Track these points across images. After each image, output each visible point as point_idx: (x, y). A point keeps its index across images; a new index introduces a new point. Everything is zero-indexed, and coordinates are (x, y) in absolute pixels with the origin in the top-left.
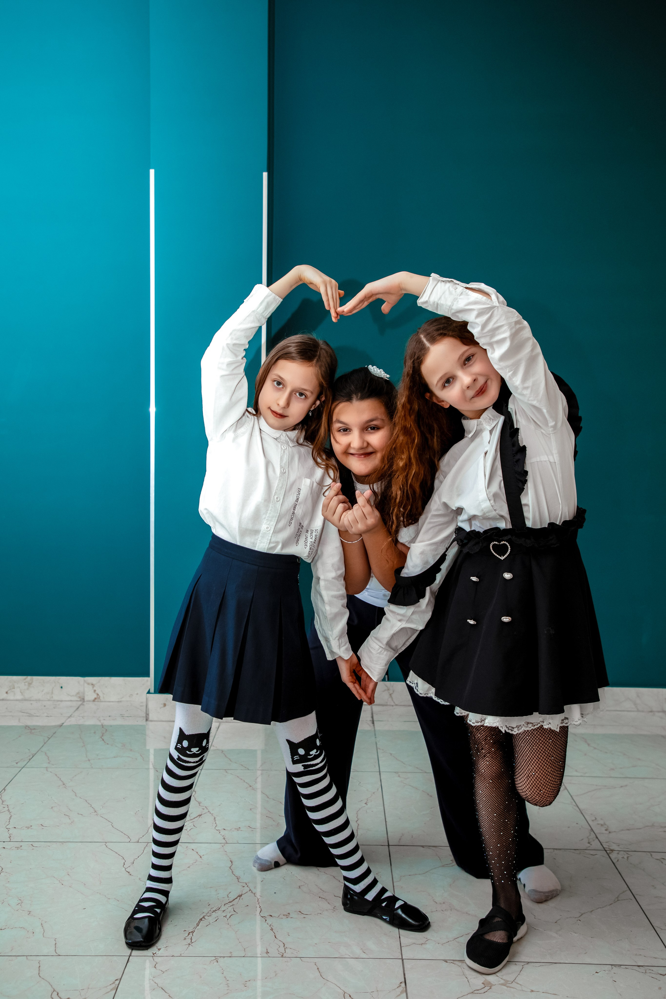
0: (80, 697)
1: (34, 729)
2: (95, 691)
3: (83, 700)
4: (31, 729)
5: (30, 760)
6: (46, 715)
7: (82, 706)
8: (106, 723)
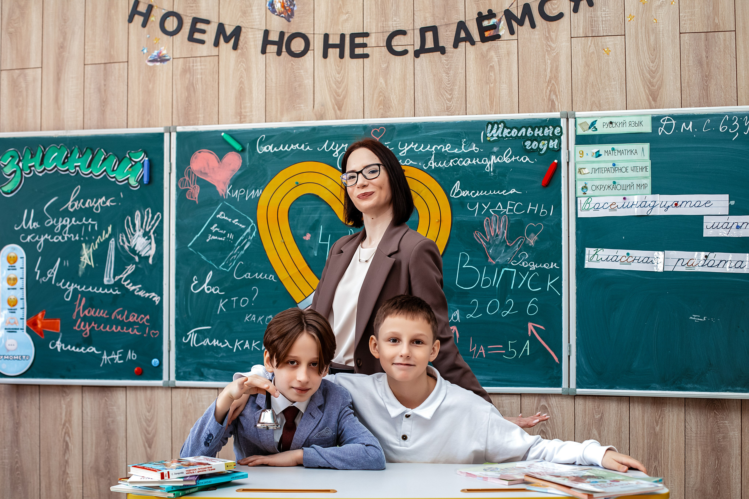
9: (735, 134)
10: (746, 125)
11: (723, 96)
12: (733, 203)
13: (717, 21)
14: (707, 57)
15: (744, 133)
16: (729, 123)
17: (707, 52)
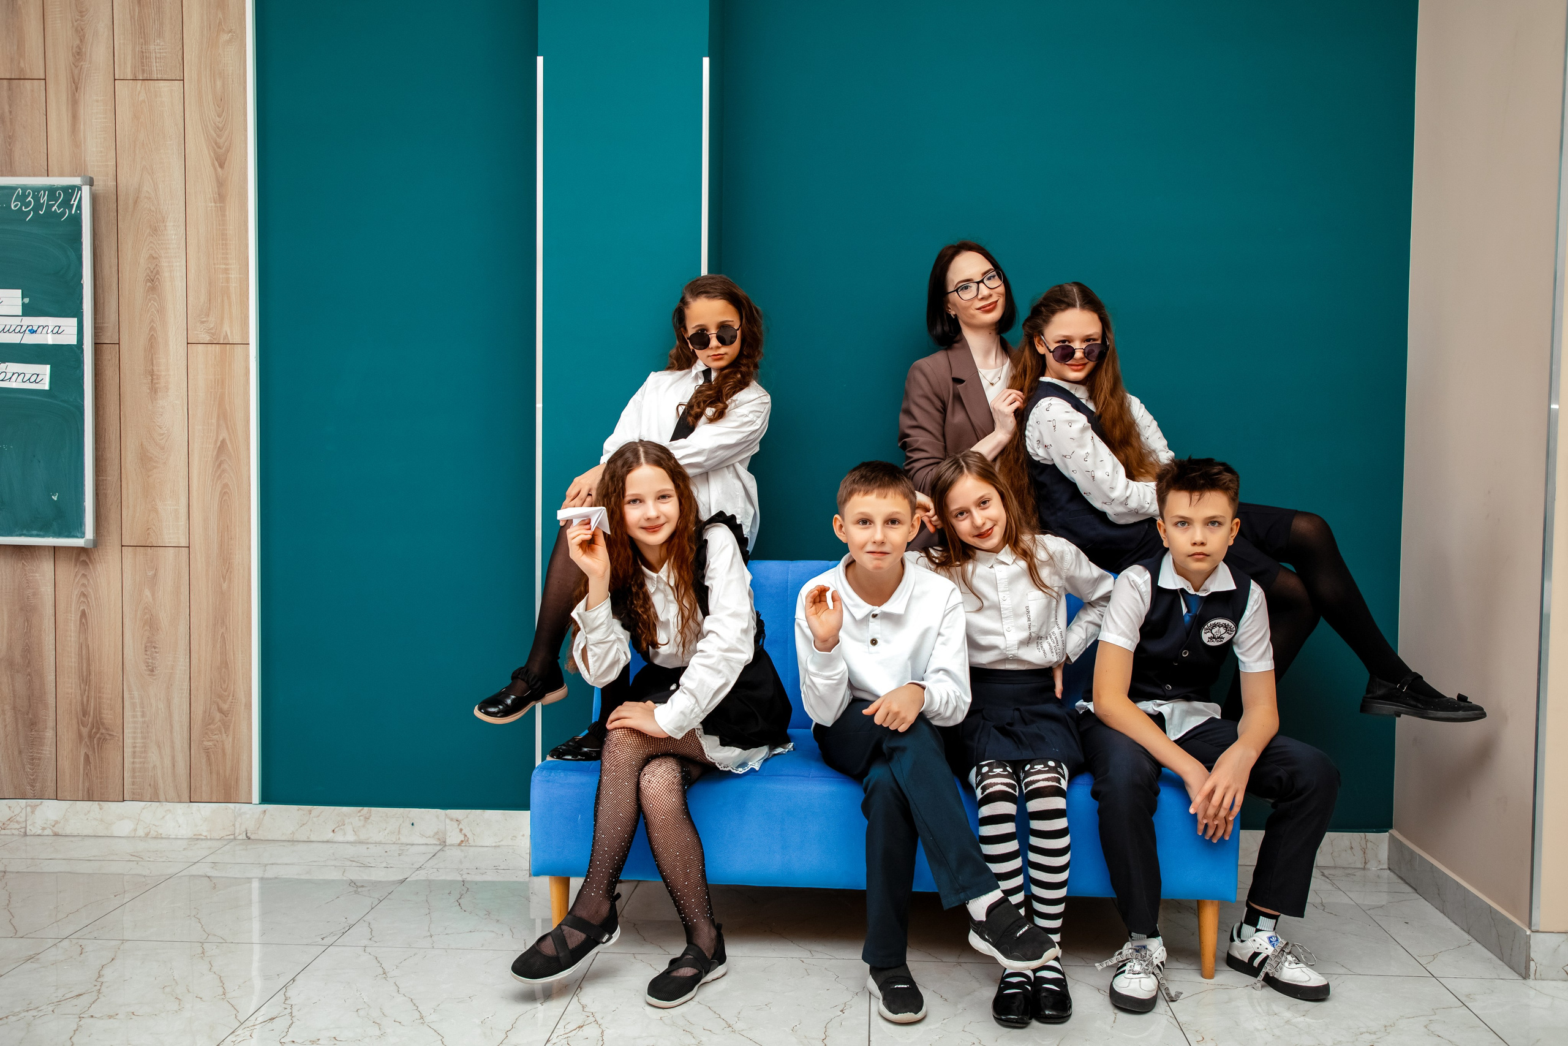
0: (439, 839)
1: (362, 886)
2: (461, 830)
3: (443, 843)
4: (357, 887)
5: (344, 933)
6: (384, 865)
7: (441, 853)
8: (469, 878)
9: (28, 213)
10: (42, 202)
11: (30, 163)
12: (27, 300)
13: (22, 65)
14: (10, 112)
15: (40, 212)
16: (22, 198)
17: (10, 106)
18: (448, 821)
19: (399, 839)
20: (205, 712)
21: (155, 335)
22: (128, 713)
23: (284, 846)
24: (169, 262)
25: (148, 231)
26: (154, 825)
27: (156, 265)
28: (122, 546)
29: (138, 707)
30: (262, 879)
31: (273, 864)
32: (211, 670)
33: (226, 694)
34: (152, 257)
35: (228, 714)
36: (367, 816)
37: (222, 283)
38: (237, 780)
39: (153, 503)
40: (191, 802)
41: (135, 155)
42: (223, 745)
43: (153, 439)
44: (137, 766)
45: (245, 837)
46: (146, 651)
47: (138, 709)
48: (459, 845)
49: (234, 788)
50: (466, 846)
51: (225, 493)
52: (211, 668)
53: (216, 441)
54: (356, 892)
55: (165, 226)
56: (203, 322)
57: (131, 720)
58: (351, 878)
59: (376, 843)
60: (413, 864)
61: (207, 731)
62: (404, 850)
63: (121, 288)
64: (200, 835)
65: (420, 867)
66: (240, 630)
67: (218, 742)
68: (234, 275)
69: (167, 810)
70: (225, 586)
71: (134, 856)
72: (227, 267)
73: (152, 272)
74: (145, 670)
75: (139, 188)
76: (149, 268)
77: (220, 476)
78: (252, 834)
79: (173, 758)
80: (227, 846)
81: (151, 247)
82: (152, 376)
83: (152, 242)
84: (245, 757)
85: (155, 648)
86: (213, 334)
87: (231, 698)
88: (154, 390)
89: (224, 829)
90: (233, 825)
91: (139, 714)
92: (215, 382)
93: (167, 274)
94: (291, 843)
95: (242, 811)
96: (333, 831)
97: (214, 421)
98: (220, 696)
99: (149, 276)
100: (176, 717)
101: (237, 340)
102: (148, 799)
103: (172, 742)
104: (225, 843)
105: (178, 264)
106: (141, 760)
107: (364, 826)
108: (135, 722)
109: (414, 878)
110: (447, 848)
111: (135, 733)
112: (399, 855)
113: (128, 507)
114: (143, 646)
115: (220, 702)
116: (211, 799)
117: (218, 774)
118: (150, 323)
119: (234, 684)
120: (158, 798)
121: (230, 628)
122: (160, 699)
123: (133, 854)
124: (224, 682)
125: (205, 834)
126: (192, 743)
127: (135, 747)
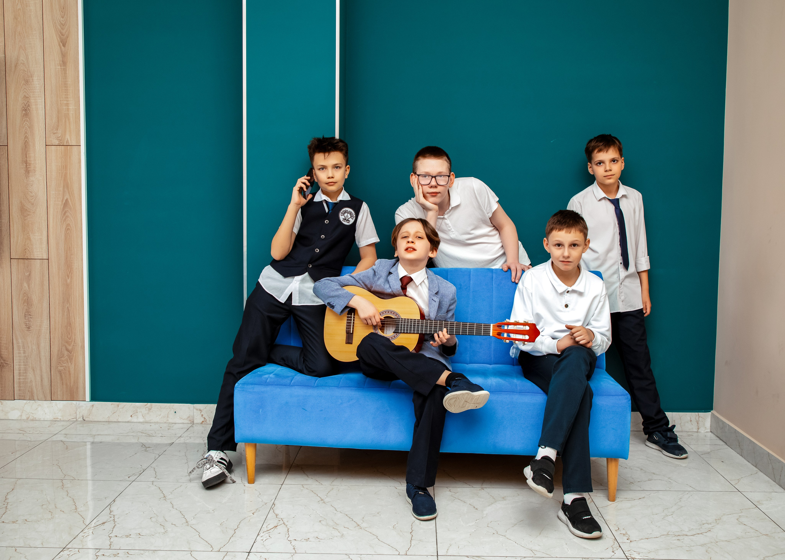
0: (190, 420)
1: (149, 447)
2: (202, 415)
3: (193, 423)
4: (146, 448)
5: (140, 474)
6: (160, 435)
7: (191, 428)
18: (195, 410)
19: (168, 420)
20: (59, 351)
21: (28, 141)
22: (16, 351)
23: (104, 424)
24: (35, 100)
25: (23, 82)
26: (31, 413)
27: (28, 101)
28: (11, 259)
29: (21, 348)
30: (93, 443)
31: (98, 435)
32: (62, 328)
33: (70, 341)
34: (25, 97)
35: (72, 351)
36: (150, 408)
37: (65, 111)
38: (77, 388)
39: (28, 234)
40: (52, 400)
41: (15, 40)
42: (69, 369)
43: (27, 199)
44: (22, 380)
45: (82, 420)
46: (25, 317)
47: (21, 349)
48: (201, 423)
49: (75, 393)
50: (205, 424)
51: (68, 229)
52: (62, 326)
53: (63, 200)
54: (146, 451)
55: (33, 79)
56: (54, 133)
57: (17, 355)
58: (142, 442)
59: (155, 423)
60: (176, 434)
61: (60, 361)
62: (171, 426)
63: (9, 114)
64: (57, 418)
65: (181, 436)
66: (77, 305)
67: (66, 367)
68: (71, 107)
69: (39, 405)
70: (69, 281)
71: (21, 430)
72: (68, 102)
73: (26, 105)
74: (25, 328)
75: (18, 58)
76: (24, 103)
77: (65, 219)
78: (86, 417)
79: (41, 376)
80: (72, 425)
81: (25, 91)
82: (26, 163)
83: (25, 88)
84: (81, 376)
85: (30, 315)
86: (60, 140)
87: (73, 343)
88: (27, 171)
89: (71, 415)
90: (75, 413)
91: (22, 352)
92: (62, 167)
93: (34, 107)
94: (108, 423)
95: (80, 405)
96: (131, 416)
97: (61, 189)
98: (67, 342)
99: (24, 107)
100: (42, 354)
101: (74, 143)
102: (28, 399)
103: (41, 368)
104: (71, 423)
105: (40, 101)
106: (24, 377)
107: (148, 413)
108: (20, 356)
109: (177, 441)
110: (195, 425)
111: (20, 362)
112: (168, 429)
113: (14, 237)
114: (24, 314)
115: (67, 345)
116: (63, 399)
117: (67, 385)
118: (25, 134)
119: (75, 335)
120: (34, 398)
121: (72, 304)
122: (33, 343)
123: (21, 429)
124: (69, 334)
125: (60, 418)
126: (52, 368)
127: (20, 370)
